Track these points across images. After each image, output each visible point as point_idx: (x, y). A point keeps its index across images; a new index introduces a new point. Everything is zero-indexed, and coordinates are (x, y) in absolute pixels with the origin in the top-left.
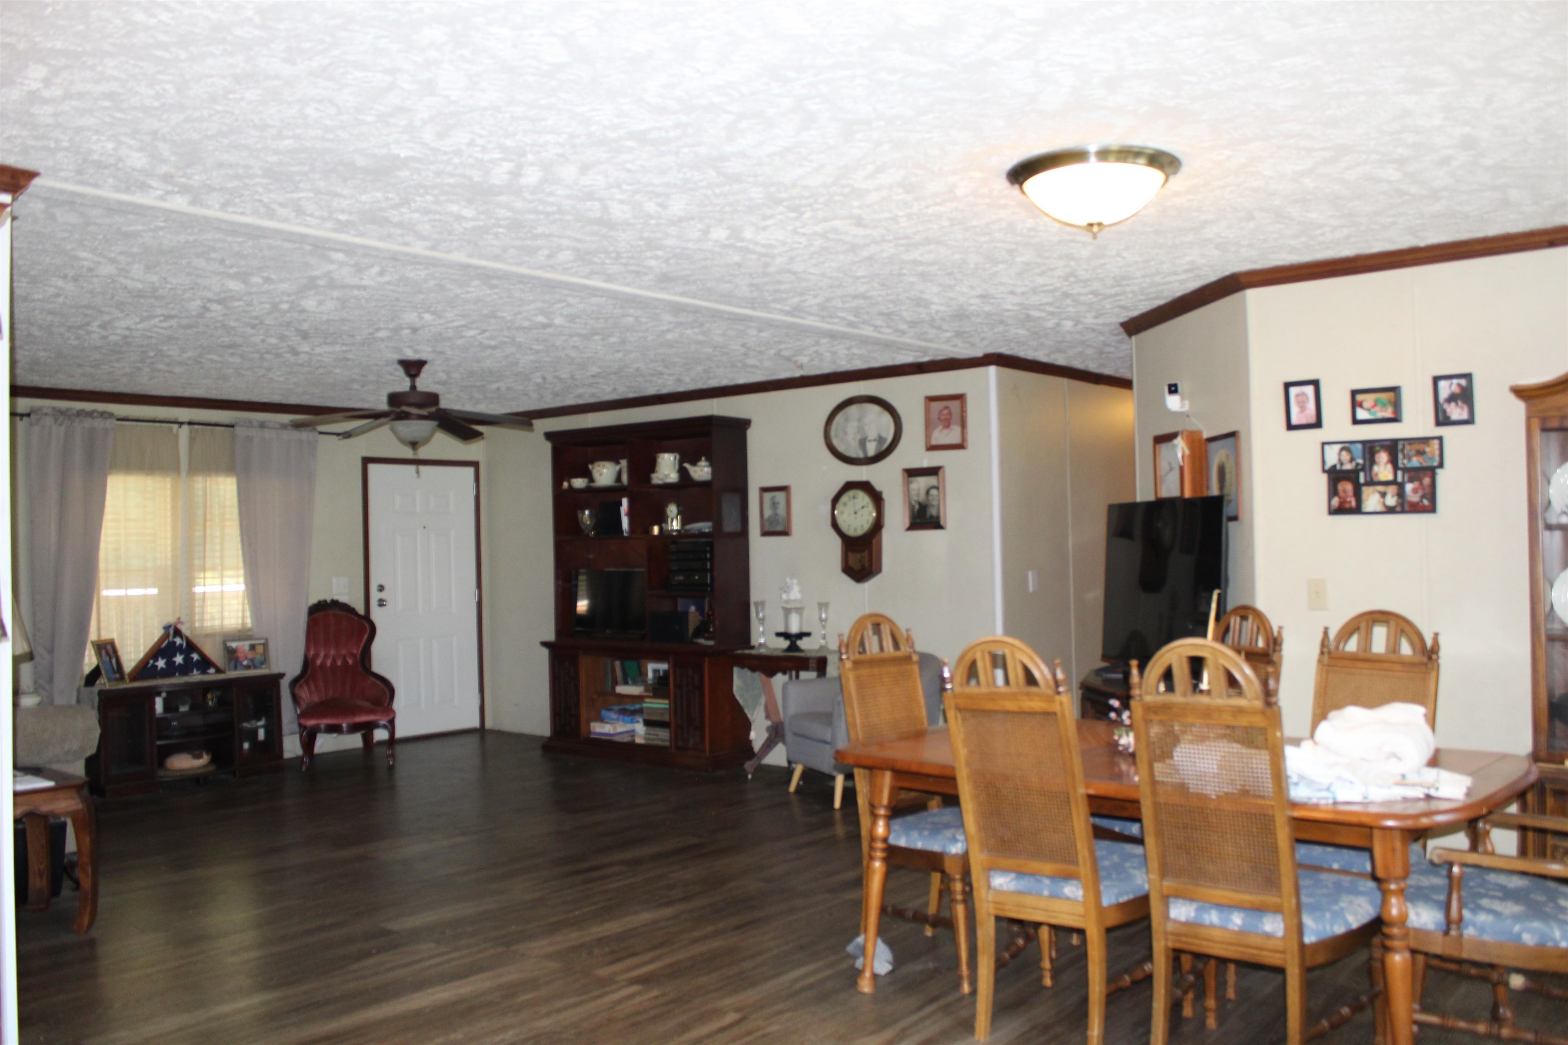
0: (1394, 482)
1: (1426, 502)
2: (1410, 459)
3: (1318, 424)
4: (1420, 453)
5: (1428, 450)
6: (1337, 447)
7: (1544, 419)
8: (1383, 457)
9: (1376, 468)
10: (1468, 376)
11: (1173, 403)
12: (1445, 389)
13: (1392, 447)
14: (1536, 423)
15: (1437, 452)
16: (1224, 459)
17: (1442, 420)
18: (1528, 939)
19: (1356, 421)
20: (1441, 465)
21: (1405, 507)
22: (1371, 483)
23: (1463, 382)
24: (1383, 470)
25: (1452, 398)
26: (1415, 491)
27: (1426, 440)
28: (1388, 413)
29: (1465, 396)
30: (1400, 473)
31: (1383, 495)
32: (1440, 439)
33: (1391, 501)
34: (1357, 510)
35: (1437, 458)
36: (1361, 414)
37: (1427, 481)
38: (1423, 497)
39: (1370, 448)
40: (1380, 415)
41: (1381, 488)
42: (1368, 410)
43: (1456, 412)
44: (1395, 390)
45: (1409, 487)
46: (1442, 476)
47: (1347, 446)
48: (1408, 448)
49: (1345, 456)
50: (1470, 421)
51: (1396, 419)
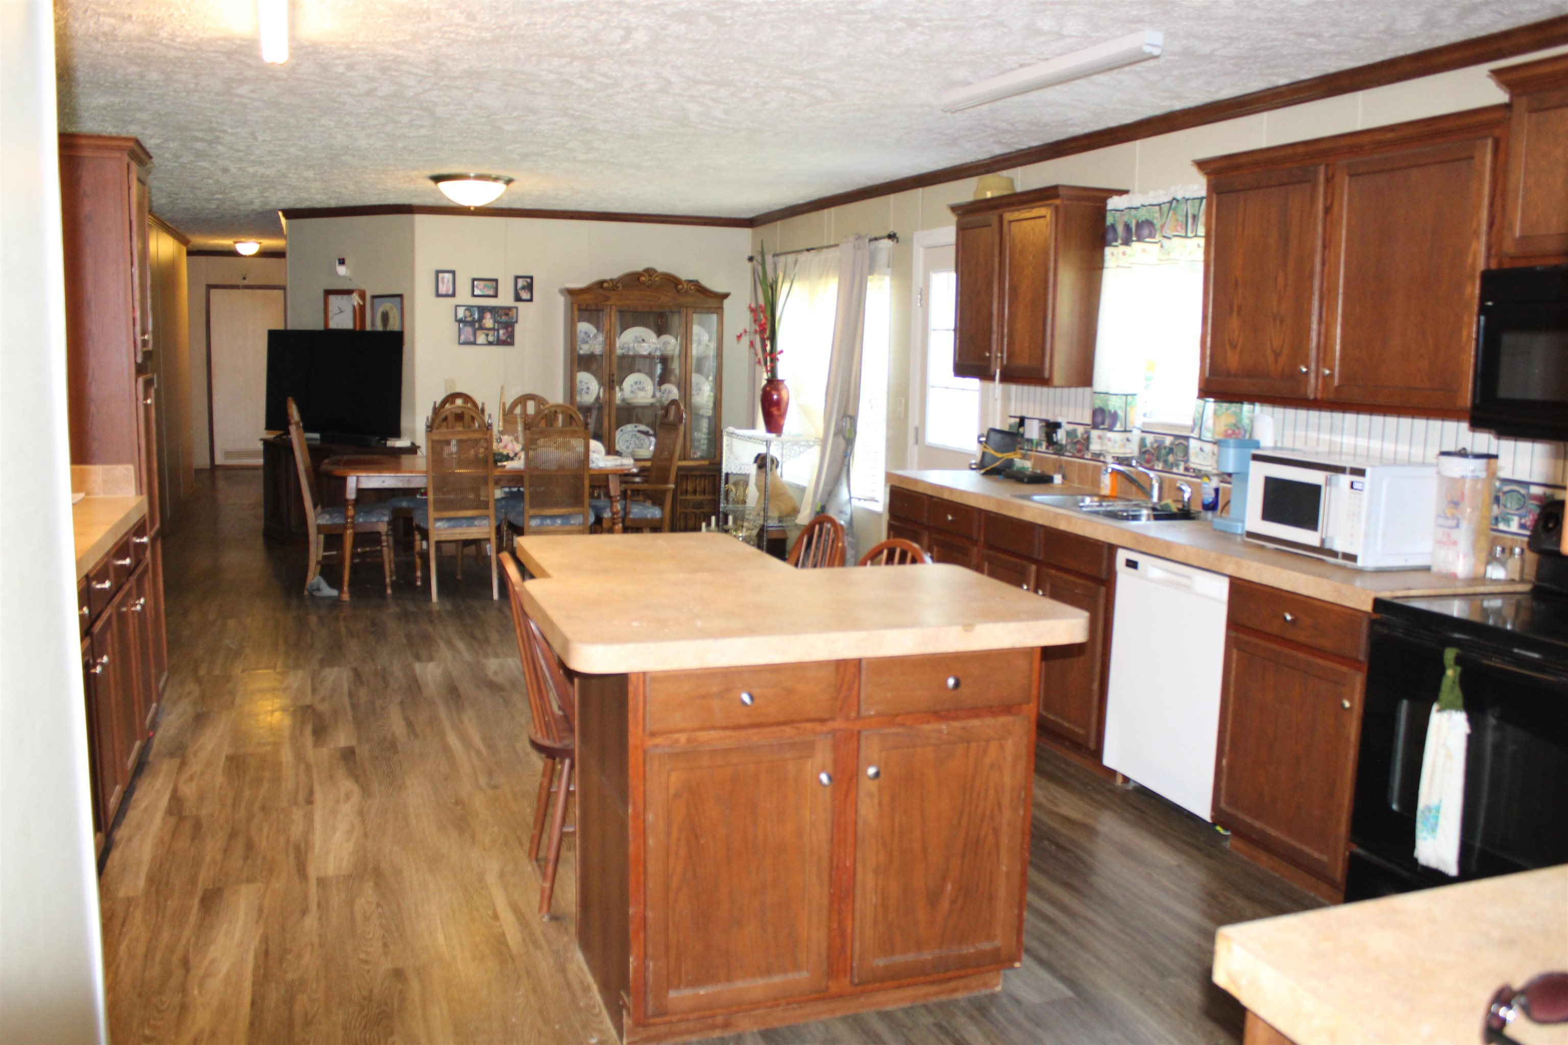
0: (493, 329)
1: (509, 340)
2: (501, 317)
3: (453, 295)
4: (507, 315)
5: (510, 313)
6: (464, 308)
7: (579, 306)
8: (488, 316)
9: (484, 321)
10: (531, 278)
11: (342, 270)
12: (521, 282)
13: (493, 310)
14: (576, 306)
15: (515, 315)
16: (388, 309)
17: (518, 299)
18: (649, 516)
19: (474, 295)
20: (516, 322)
21: (500, 342)
22: (481, 328)
23: (529, 280)
24: (488, 322)
25: (523, 288)
26: (504, 334)
27: (509, 309)
28: (491, 293)
29: (530, 287)
30: (496, 325)
31: (487, 335)
32: (517, 308)
33: (491, 339)
34: (474, 343)
35: (515, 318)
36: (477, 292)
37: (510, 329)
38: (508, 337)
39: (482, 310)
40: (487, 293)
41: (486, 332)
42: (481, 290)
43: (525, 295)
44: (496, 281)
45: (501, 332)
46: (518, 328)
47: (469, 308)
48: (500, 311)
49: (468, 313)
50: (531, 300)
51: (496, 296)
